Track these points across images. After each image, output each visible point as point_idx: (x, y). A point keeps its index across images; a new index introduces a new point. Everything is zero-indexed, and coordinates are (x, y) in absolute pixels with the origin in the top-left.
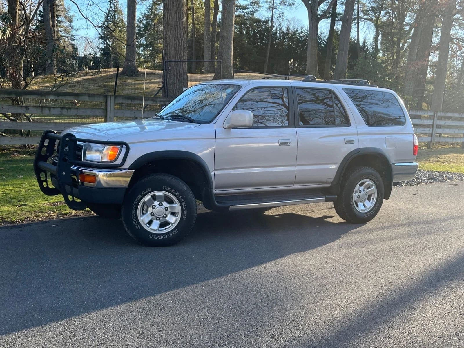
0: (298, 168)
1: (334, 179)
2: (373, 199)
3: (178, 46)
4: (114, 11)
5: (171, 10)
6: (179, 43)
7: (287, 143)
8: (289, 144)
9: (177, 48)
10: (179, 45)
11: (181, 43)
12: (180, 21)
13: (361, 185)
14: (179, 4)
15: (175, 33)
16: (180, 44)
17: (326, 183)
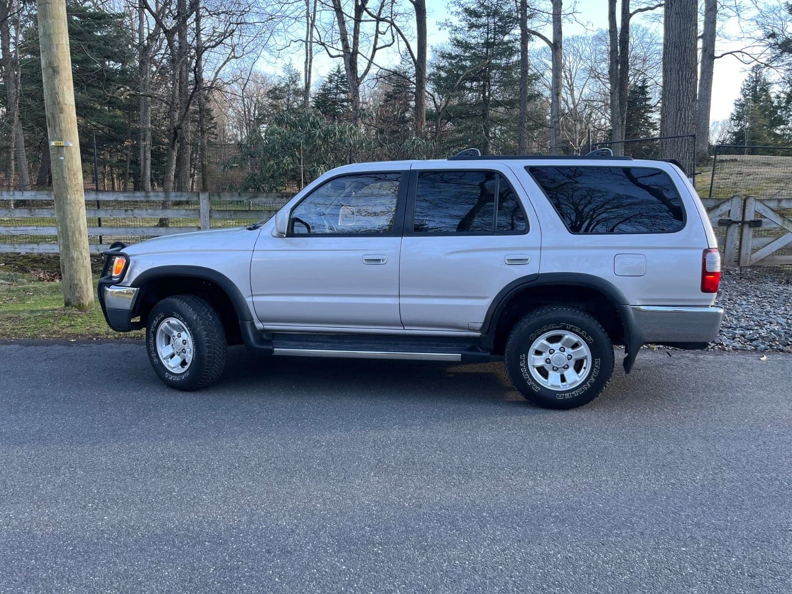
0: (403, 301)
1: (484, 324)
2: (585, 368)
3: (678, 119)
4: (754, 81)
5: (671, 69)
6: (681, 114)
7: (380, 260)
8: (381, 263)
9: (678, 122)
10: (681, 117)
11: (685, 114)
12: (684, 83)
13: (552, 340)
14: (684, 59)
15: (675, 101)
16: (683, 116)
17: (469, 329)
